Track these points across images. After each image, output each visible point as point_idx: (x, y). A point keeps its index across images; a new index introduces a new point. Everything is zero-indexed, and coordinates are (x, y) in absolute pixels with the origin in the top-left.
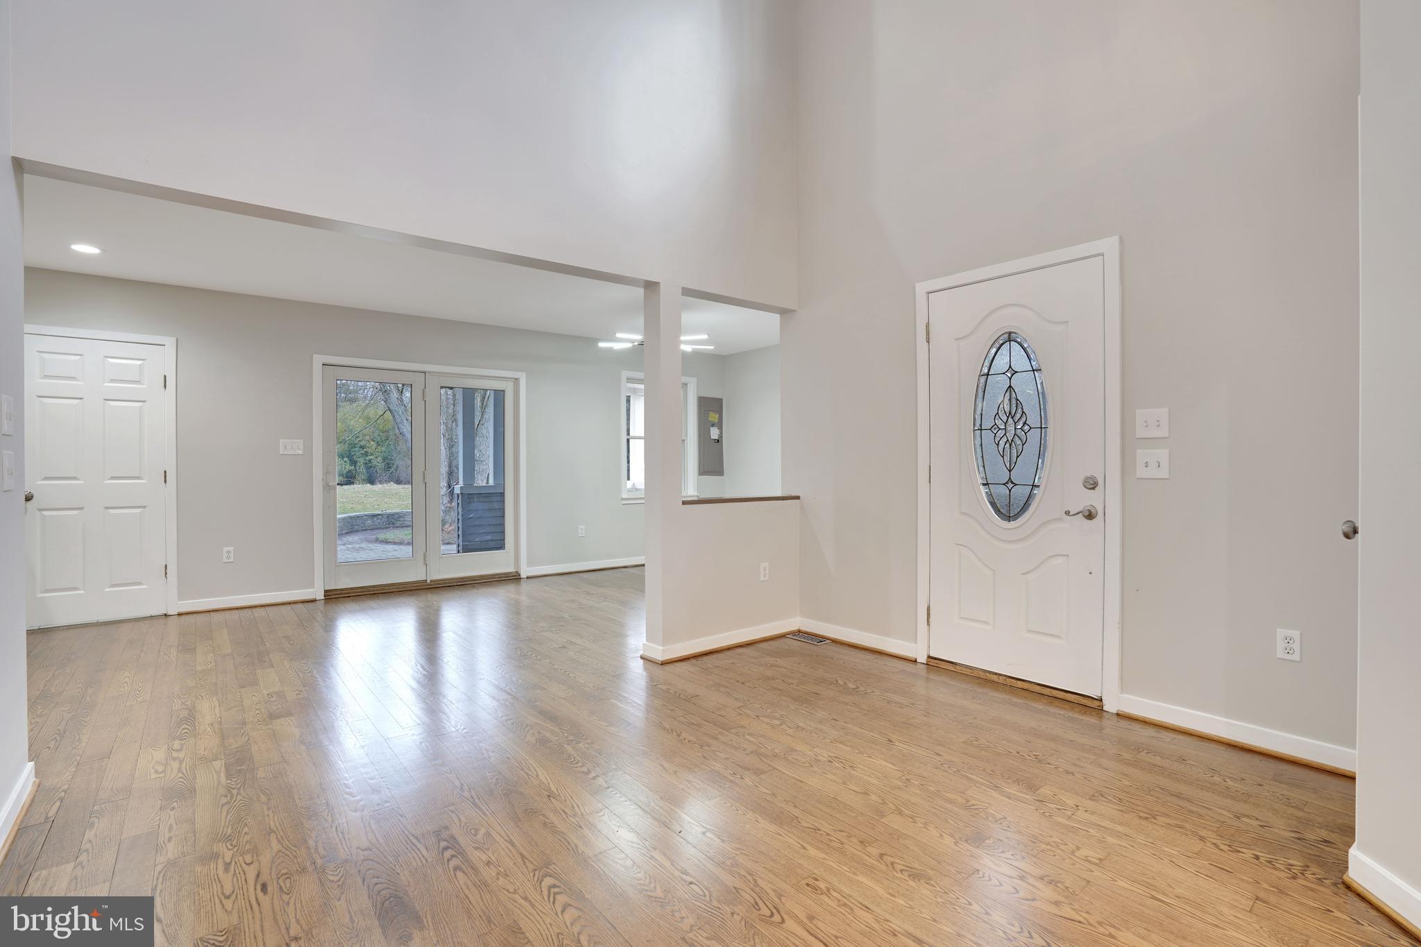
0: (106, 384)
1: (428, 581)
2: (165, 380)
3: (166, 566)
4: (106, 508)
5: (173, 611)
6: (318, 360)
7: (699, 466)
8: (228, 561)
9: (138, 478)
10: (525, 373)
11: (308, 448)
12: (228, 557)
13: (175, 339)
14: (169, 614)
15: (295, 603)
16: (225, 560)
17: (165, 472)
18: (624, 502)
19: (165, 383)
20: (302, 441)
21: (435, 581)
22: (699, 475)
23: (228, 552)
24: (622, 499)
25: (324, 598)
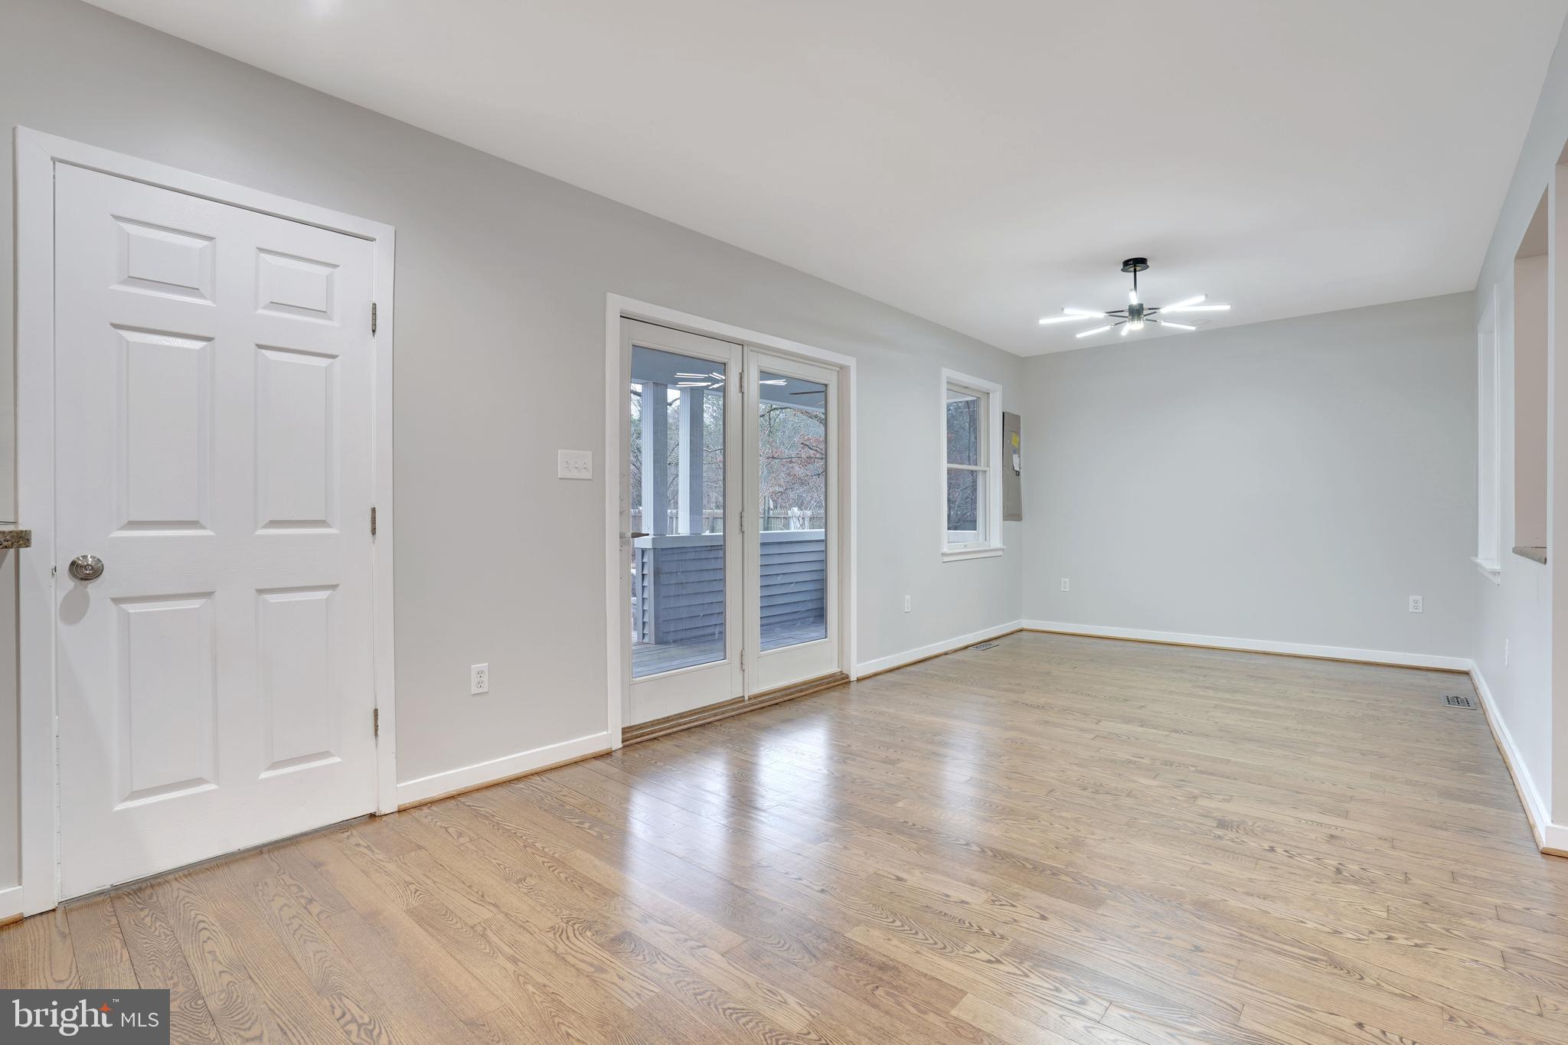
0: (260, 311)
1: (746, 698)
2: (374, 314)
3: (376, 711)
4: (260, 591)
5: (387, 807)
6: (616, 303)
7: (1004, 508)
8: (480, 690)
9: (322, 523)
10: (855, 359)
11: (599, 468)
12: (480, 684)
13: (392, 229)
14: (383, 813)
15: (584, 760)
16: (474, 690)
17: (374, 510)
18: (946, 559)
19: (374, 319)
20: (590, 453)
21: (755, 697)
22: (1004, 520)
23: (480, 673)
24: (944, 555)
25: (621, 746)
